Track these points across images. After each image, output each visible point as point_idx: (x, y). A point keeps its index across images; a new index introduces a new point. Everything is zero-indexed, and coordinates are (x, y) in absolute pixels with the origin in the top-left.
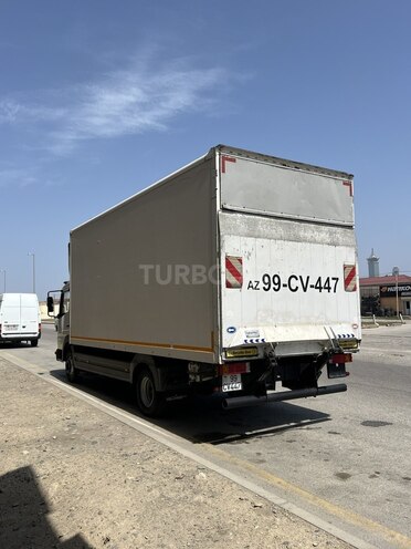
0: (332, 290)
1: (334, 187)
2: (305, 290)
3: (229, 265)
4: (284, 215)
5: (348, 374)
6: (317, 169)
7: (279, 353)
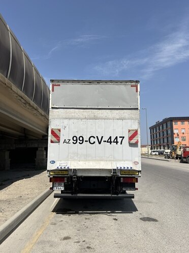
0: (119, 143)
1: (124, 89)
2: (100, 143)
3: (53, 132)
4: (88, 107)
5: (137, 189)
6: (111, 81)
7: (79, 174)
